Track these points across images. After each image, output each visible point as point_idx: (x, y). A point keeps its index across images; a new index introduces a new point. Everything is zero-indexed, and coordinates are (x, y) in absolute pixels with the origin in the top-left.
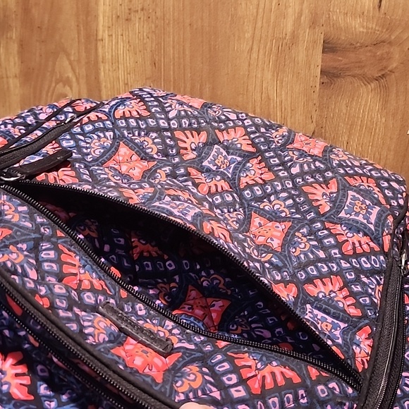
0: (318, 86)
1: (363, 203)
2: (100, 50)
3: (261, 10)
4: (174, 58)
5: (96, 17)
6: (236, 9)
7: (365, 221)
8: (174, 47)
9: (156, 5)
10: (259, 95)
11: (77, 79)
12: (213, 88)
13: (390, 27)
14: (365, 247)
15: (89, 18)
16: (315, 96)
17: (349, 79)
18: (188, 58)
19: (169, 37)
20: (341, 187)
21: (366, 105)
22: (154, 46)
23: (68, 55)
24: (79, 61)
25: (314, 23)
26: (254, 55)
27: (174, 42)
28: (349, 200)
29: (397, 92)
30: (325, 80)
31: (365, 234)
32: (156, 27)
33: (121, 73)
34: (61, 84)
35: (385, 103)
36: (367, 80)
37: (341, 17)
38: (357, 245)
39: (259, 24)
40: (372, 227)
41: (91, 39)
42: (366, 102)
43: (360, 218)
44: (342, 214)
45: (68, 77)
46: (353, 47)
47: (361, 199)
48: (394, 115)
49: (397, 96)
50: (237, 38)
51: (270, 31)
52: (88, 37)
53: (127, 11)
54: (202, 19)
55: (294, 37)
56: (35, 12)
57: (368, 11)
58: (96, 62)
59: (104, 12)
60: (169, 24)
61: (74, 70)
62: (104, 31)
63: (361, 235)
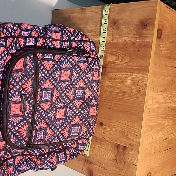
0: (115, 143)
1: (78, 131)
2: (130, 74)
3: (136, 129)
4: (126, 99)
5: (139, 73)
6: (137, 122)
7: (72, 133)
8: (128, 99)
9: (140, 95)
10: (115, 125)
11: (122, 64)
12: (117, 111)
13: (128, 166)
14: (65, 135)
15: (139, 70)
16: (113, 141)
17: (116, 151)
18: (125, 104)
19: (131, 98)
20: (80, 124)
21: (110, 155)
22: (130, 93)
23: (129, 62)
24: (128, 65)
25: (131, 144)
26: (124, 125)
27: (130, 100)
28: (77, 128)
29: (113, 164)
30: (117, 145)
31: (69, 134)
32: (134, 94)
33: (123, 80)
34: (122, 58)
35: (111, 160)
36: (116, 156)
37: (131, 153)
38: (65, 133)
39: (132, 128)
40: (71, 135)
41: (133, 71)
42: (111, 155)
43: (72, 132)
44: (72, 127)
45: (123, 61)
46: (124, 155)
47: (79, 130)
48: (108, 162)
49: (112, 164)
50: (129, 121)
51: (130, 131)
52: (134, 69)
53: (140, 85)
54: (135, 110)
55: (128, 138)
56: (143, 49)
57: (132, 161)
58: (127, 72)
59: (140, 76)
60: (135, 99)
61: (125, 63)
62: (135, 76)
63: (68, 133)
